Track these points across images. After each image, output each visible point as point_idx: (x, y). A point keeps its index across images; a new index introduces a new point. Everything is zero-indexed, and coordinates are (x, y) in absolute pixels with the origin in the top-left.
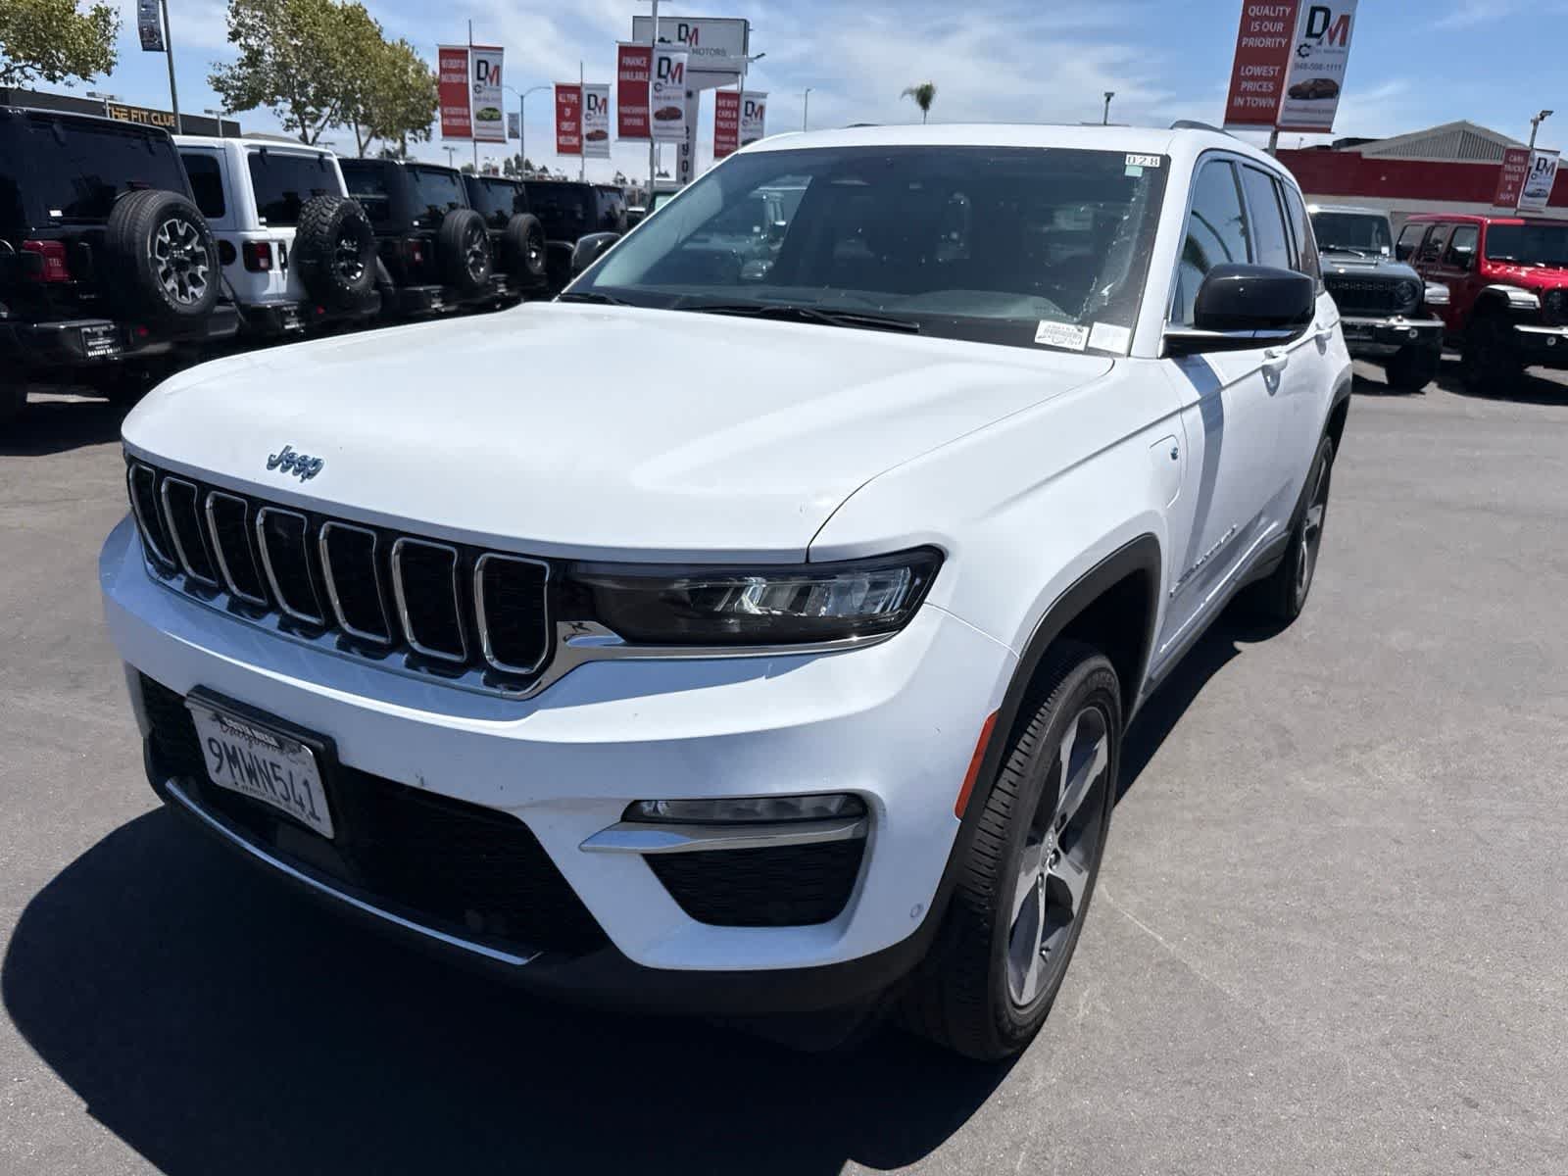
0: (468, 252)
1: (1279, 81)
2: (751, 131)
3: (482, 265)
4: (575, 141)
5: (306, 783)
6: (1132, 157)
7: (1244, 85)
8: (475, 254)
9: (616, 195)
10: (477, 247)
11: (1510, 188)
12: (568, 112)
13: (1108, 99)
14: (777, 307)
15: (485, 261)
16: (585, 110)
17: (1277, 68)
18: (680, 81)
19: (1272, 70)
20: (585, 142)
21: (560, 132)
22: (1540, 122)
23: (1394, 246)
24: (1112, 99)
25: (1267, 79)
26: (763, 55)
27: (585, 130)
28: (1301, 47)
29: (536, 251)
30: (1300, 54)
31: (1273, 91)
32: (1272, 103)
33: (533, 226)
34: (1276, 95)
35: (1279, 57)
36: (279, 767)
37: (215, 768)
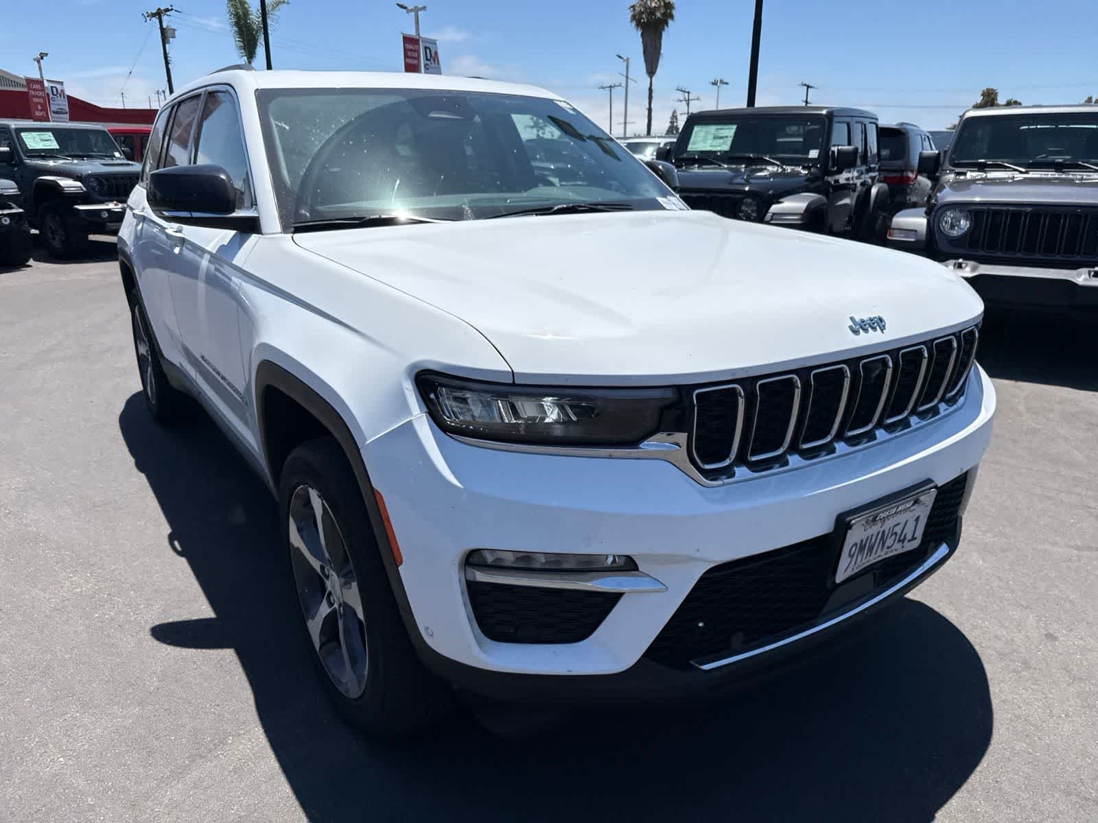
5: (917, 519)
11: (39, 107)
22: (41, 61)
23: (120, 150)
36: (899, 524)
37: (844, 570)
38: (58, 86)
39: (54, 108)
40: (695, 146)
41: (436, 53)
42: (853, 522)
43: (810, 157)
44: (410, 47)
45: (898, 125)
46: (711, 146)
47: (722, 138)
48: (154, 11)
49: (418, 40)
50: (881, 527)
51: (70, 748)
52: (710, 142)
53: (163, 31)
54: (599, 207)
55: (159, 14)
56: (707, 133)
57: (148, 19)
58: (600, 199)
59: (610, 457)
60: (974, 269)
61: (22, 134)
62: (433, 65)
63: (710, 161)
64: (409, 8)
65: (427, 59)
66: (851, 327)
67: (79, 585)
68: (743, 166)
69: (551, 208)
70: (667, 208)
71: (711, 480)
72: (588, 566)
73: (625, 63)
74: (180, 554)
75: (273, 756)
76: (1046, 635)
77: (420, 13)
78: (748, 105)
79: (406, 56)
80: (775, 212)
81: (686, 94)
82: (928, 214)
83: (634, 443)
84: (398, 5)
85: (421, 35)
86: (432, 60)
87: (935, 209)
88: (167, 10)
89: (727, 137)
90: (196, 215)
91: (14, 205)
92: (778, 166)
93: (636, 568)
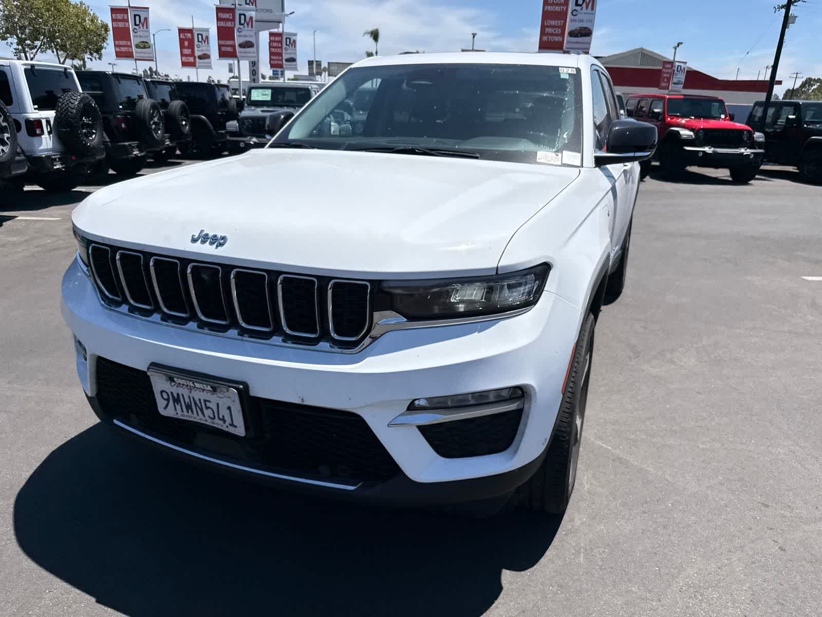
0: (152, 122)
1: (563, 28)
2: (290, 53)
3: (159, 129)
4: (191, 59)
5: (229, 408)
6: (562, 68)
7: (547, 30)
8: (155, 123)
9: (226, 89)
10: (156, 119)
11: (666, 80)
12: (186, 43)
13: (474, 37)
14: (403, 148)
15: (161, 127)
16: (196, 42)
17: (562, 22)
18: (252, 27)
19: (560, 23)
20: (197, 60)
21: (182, 55)
22: (677, 48)
23: (626, 109)
24: (475, 37)
25: (558, 27)
26: (293, 12)
27: (197, 53)
28: (573, 11)
29: (185, 121)
30: (573, 15)
31: (561, 34)
32: (561, 39)
33: (183, 107)
34: (563, 34)
35: (562, 16)
37: (164, 407)
38: (683, 65)
39: (675, 80)
53: (786, 18)
57: (777, 10)
70: (539, 161)
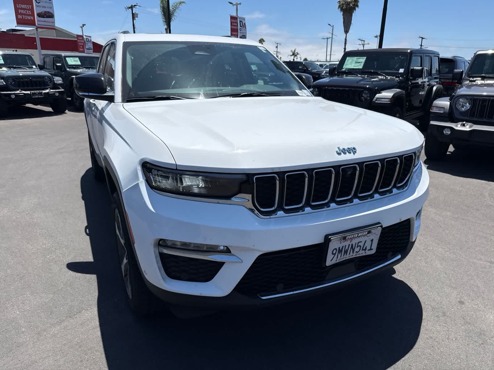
1: (32, 11)
5: (372, 240)
7: (20, 11)
11: (81, 47)
17: (30, 6)
22: (83, 27)
25: (27, 9)
30: (37, 2)
32: (32, 18)
34: (33, 15)
35: (29, 2)
36: (361, 242)
37: (330, 260)
38: (89, 38)
39: (87, 47)
40: (346, 66)
41: (245, 23)
42: (332, 238)
43: (400, 72)
44: (233, 21)
45: (451, 57)
46: (354, 66)
47: (359, 63)
48: (130, 6)
49: (237, 18)
50: (351, 242)
51: (23, 308)
52: (353, 64)
53: (133, 14)
54: (263, 94)
55: (132, 7)
56: (352, 60)
57: (127, 9)
58: (266, 91)
59: (218, 203)
60: (470, 127)
61: (67, 59)
62: (243, 29)
63: (353, 73)
64: (234, 4)
65: (241, 26)
66: (337, 152)
67: (45, 244)
68: (366, 76)
69: (240, 94)
70: (300, 95)
71: (263, 216)
72: (212, 249)
73: (332, 27)
74: (87, 234)
75: (98, 320)
76: (459, 301)
77: (238, 6)
78: (379, 48)
79: (231, 25)
80: (378, 97)
81: (363, 42)
82: (450, 100)
83: (229, 197)
84: (229, 2)
85: (238, 16)
86: (243, 27)
87: (454, 98)
88: (135, 6)
89: (361, 62)
90: (90, 94)
91: (61, 88)
92: (384, 76)
93: (230, 252)
